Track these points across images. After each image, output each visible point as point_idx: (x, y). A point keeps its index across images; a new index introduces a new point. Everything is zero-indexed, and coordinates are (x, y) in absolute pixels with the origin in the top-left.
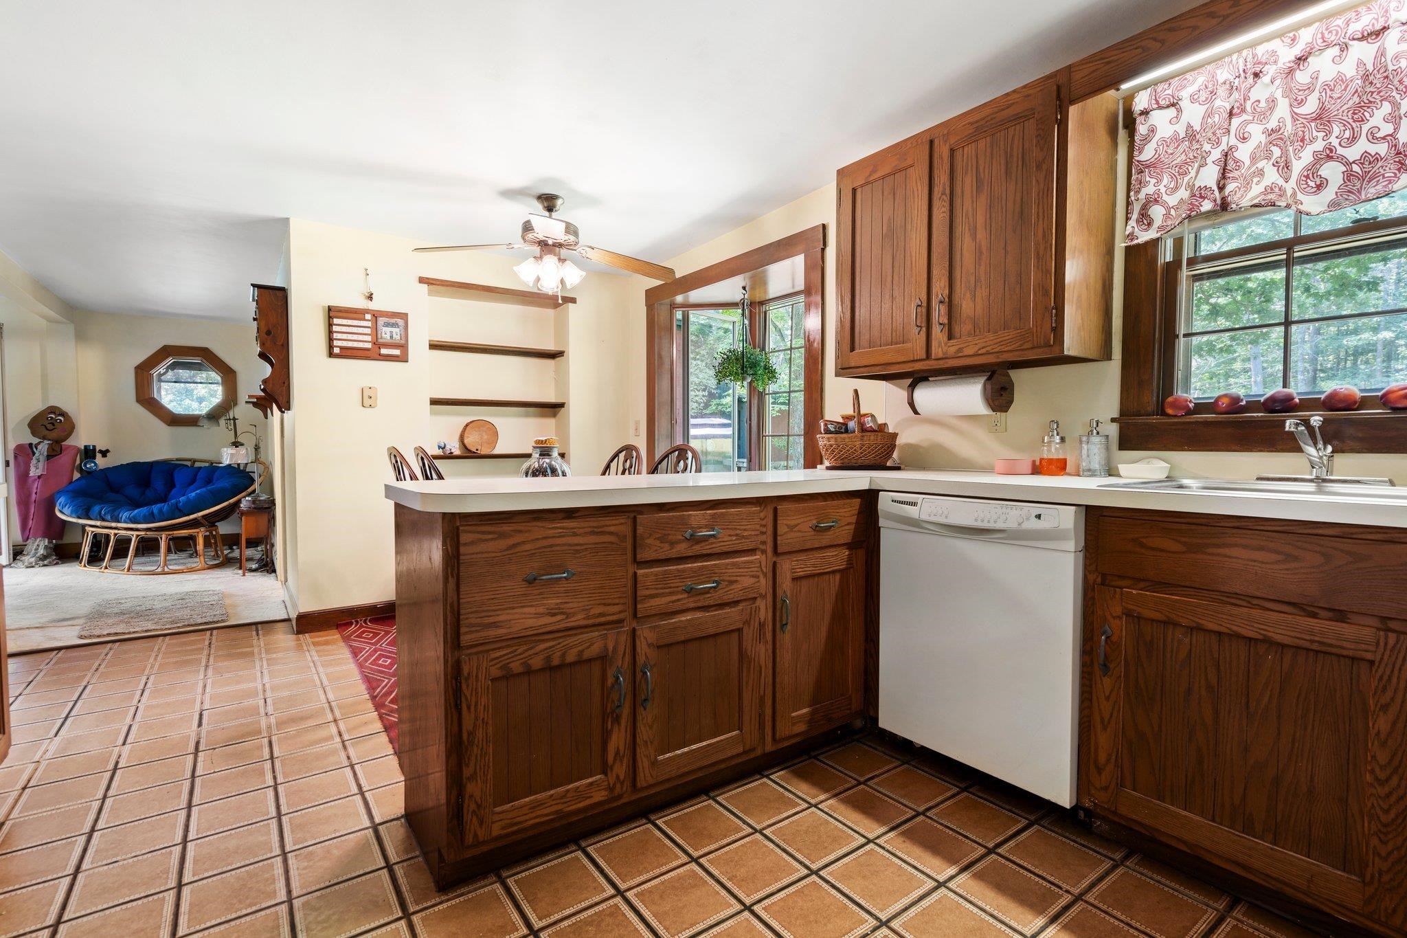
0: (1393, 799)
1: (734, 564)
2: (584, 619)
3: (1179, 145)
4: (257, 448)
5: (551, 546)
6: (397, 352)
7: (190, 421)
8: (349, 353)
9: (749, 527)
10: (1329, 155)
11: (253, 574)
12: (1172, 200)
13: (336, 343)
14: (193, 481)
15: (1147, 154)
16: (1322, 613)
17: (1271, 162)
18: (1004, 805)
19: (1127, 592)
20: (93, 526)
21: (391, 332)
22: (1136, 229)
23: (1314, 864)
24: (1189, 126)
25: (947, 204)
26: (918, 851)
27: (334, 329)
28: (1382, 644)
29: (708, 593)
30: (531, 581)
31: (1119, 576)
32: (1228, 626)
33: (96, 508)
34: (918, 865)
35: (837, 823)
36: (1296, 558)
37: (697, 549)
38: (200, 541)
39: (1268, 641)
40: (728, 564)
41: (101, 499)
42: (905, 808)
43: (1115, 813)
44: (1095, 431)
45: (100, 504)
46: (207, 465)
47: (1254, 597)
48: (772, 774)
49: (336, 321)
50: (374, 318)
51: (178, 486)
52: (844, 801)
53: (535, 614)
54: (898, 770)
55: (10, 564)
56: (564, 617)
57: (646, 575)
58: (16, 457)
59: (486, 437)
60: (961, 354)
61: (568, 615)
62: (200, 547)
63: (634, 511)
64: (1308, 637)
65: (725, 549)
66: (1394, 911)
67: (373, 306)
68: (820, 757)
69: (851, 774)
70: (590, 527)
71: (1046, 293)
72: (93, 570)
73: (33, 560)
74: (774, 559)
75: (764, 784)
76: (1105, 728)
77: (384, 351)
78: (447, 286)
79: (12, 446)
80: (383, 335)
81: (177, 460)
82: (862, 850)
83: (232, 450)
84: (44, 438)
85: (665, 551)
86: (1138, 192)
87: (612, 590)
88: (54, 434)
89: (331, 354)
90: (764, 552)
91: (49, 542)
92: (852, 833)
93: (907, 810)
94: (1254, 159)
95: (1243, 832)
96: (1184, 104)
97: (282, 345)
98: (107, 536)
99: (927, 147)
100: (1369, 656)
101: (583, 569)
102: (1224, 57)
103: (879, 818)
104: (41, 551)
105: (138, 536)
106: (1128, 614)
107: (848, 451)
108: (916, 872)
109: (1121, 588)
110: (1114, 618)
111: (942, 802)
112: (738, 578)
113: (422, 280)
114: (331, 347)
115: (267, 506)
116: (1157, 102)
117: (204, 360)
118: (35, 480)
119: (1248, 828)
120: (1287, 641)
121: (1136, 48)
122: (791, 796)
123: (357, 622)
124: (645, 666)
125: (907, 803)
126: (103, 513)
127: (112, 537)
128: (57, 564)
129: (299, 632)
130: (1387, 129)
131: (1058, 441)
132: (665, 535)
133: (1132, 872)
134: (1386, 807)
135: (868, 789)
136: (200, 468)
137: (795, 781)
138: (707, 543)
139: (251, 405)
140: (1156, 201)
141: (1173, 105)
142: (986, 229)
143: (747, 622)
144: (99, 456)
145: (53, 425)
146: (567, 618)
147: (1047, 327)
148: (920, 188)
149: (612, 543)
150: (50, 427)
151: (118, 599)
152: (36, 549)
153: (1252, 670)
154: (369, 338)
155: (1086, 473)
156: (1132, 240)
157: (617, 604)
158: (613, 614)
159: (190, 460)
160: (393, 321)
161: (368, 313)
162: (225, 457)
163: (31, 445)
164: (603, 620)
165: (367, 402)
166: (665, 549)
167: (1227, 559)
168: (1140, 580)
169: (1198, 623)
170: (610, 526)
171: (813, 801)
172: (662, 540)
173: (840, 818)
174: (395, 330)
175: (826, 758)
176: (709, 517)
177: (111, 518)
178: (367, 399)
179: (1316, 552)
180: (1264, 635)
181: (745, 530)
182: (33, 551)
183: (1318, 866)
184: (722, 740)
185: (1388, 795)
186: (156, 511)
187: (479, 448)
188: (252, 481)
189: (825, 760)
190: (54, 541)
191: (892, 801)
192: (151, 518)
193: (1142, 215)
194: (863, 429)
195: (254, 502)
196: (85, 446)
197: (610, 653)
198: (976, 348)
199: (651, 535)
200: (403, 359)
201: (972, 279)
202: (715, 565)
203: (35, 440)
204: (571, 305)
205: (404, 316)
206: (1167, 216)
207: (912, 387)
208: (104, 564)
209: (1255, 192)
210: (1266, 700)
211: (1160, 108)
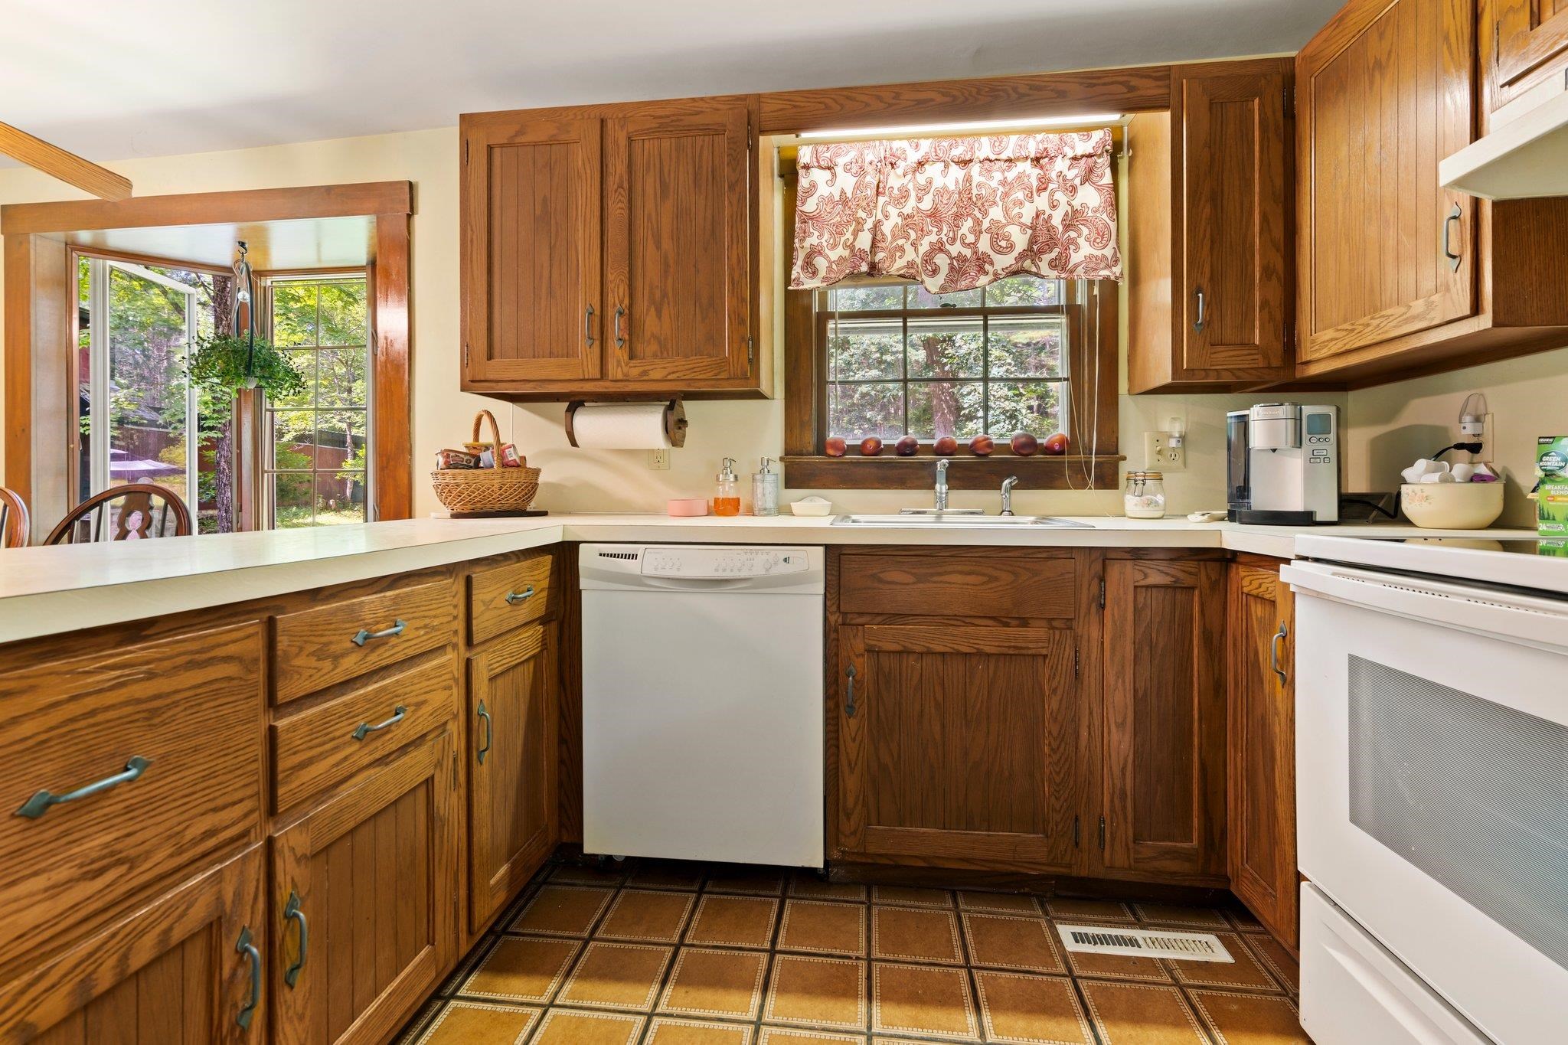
0: (1062, 762)
1: (422, 674)
2: (171, 856)
3: (834, 207)
5: (93, 713)
9: (441, 610)
10: (939, 248)
12: (834, 255)
15: (810, 206)
16: (1014, 622)
17: (909, 242)
18: (746, 892)
19: (868, 628)
22: (802, 276)
23: (1016, 836)
24: (843, 192)
25: (625, 200)
26: (707, 995)
28: (1051, 640)
29: (388, 732)
30: (33, 815)
31: (858, 613)
32: (952, 646)
34: (720, 1015)
35: (596, 1014)
36: (996, 579)
37: (376, 659)
39: (980, 654)
40: (414, 677)
42: (659, 948)
43: (865, 854)
44: (766, 470)
47: (966, 617)
48: (457, 989)
52: (585, 976)
53: (46, 890)
54: (619, 900)
56: (123, 868)
57: (294, 727)
60: (645, 378)
61: (132, 863)
63: (267, 609)
64: (1006, 644)
65: (412, 652)
66: (1066, 851)
68: (512, 928)
69: (567, 934)
70: (185, 653)
71: (742, 322)
74: (468, 655)
75: (455, 1012)
76: (852, 770)
82: (649, 1033)
85: (329, 674)
86: (803, 240)
87: (230, 776)
90: (455, 646)
92: (623, 1017)
93: (663, 948)
94: (894, 237)
95: (966, 830)
96: (839, 170)
99: (598, 126)
100: (1044, 652)
101: (169, 748)
102: (870, 140)
103: (641, 977)
106: (870, 650)
107: (484, 491)
108: (725, 1026)
109: (863, 625)
110: (858, 656)
111: (690, 919)
112: (427, 696)
116: (818, 162)
119: (970, 825)
120: (993, 650)
121: (820, 103)
122: (509, 1008)
124: (292, 905)
125: (656, 940)
130: (971, 239)
131: (732, 479)
132: (326, 644)
133: (885, 907)
134: (1058, 770)
135: (602, 944)
137: (500, 982)
138: (387, 647)
140: (820, 253)
141: (829, 168)
142: (673, 239)
143: (439, 764)
146: (131, 869)
147: (744, 358)
148: (588, 171)
149: (230, 679)
153: (968, 680)
155: (762, 513)
156: (798, 285)
157: (241, 801)
158: (233, 824)
164: (211, 843)
166: (324, 671)
167: (947, 585)
168: (878, 614)
169: (928, 647)
170: (226, 644)
171: (544, 1000)
172: (320, 655)
173: (594, 1004)
175: (519, 926)
176: (390, 603)
179: (1008, 571)
180: (978, 649)
181: (435, 617)
183: (1019, 836)
184: (409, 975)
185: (1059, 761)
189: (521, 930)
191: (639, 947)
193: (807, 263)
194: (505, 465)
197: (228, 909)
198: (665, 372)
199: (301, 649)
201: (658, 294)
202: (397, 681)
206: (829, 269)
207: (572, 410)
209: (899, 265)
210: (979, 705)
211: (821, 167)
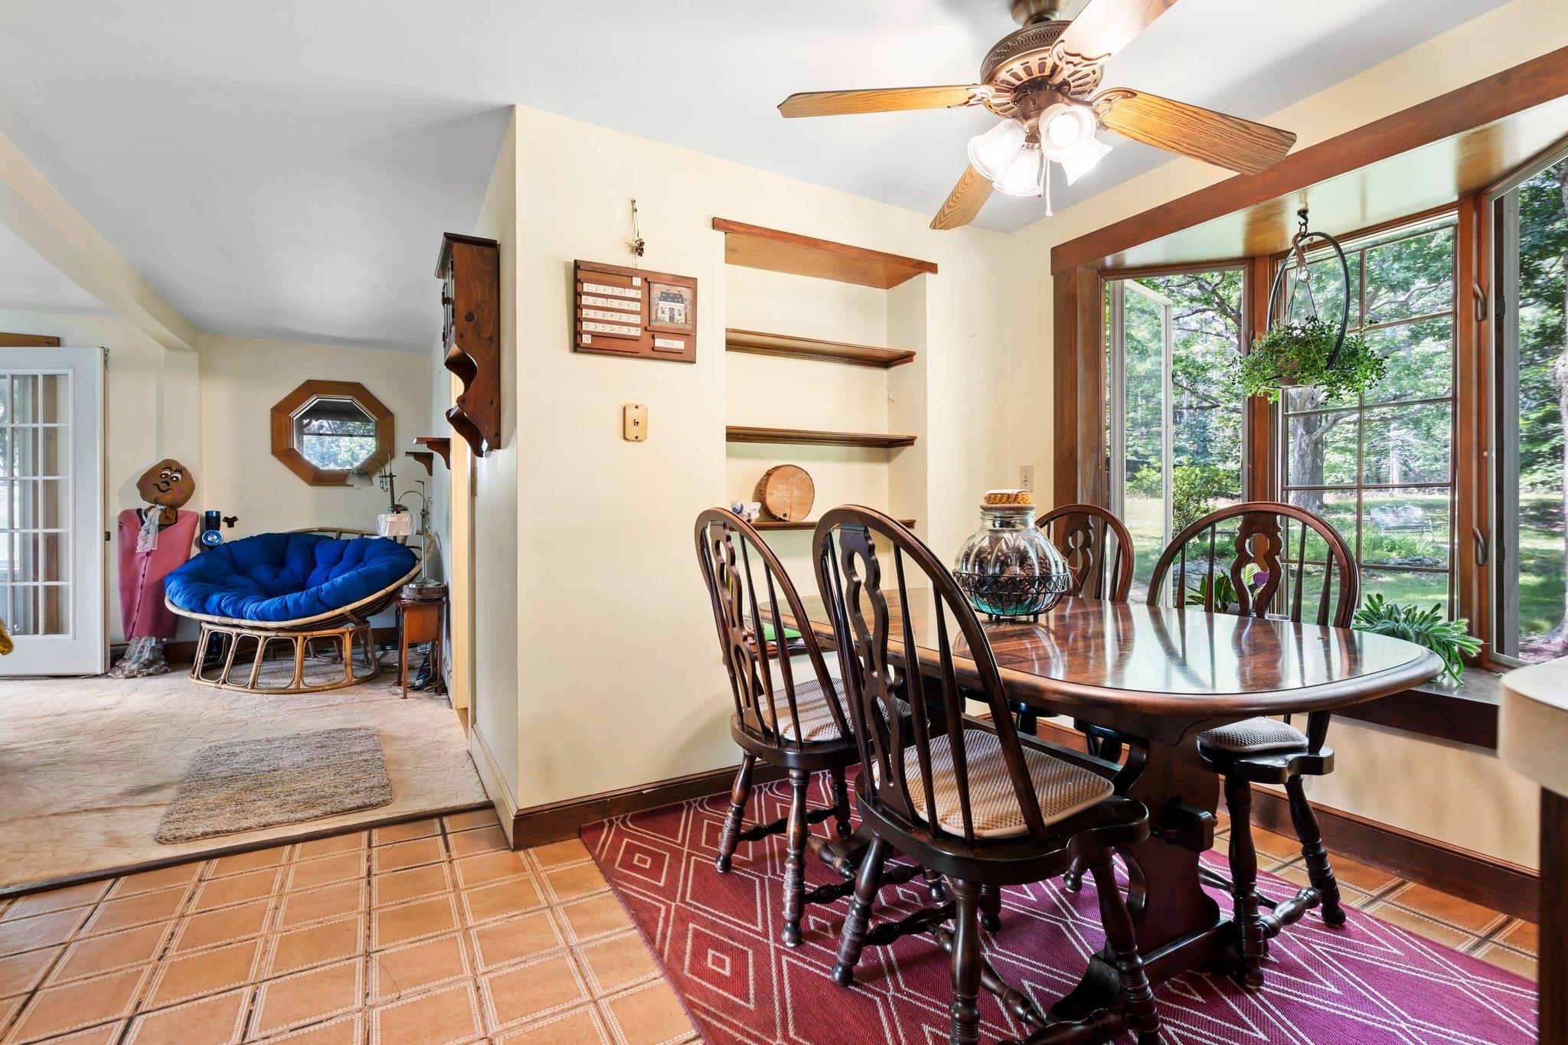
4: (425, 514)
6: (679, 345)
7: (337, 479)
8: (607, 346)
11: (416, 694)
13: (586, 326)
14: (340, 558)
20: (210, 623)
21: (672, 310)
27: (584, 302)
33: (215, 598)
38: (347, 643)
41: (223, 585)
45: (221, 591)
46: (356, 537)
49: (587, 287)
50: (646, 284)
51: (320, 565)
55: (107, 673)
58: (121, 527)
59: (796, 493)
62: (347, 652)
67: (643, 263)
72: (208, 685)
73: (135, 667)
77: (660, 343)
78: (755, 235)
79: (115, 512)
80: (660, 315)
81: (320, 530)
83: (392, 518)
84: (156, 502)
88: (169, 497)
89: (577, 347)
91: (156, 643)
97: (491, 339)
98: (229, 637)
104: (146, 655)
105: (266, 638)
113: (717, 224)
114: (577, 334)
115: (436, 596)
117: (355, 399)
118: (144, 557)
123: (611, 823)
126: (223, 604)
127: (234, 639)
128: (165, 672)
129: (518, 846)
136: (349, 541)
139: (412, 458)
144: (223, 525)
145: (168, 484)
150: (163, 486)
151: (231, 745)
152: (141, 652)
154: (636, 319)
159: (336, 531)
160: (674, 290)
161: (637, 276)
162: (383, 527)
163: (139, 511)
165: (632, 431)
174: (678, 307)
177: (233, 611)
178: (631, 428)
182: (136, 655)
186: (290, 604)
187: (787, 511)
188: (414, 560)
190: (165, 640)
192: (283, 614)
195: (420, 591)
196: (207, 513)
200: (686, 358)
203: (145, 505)
204: (929, 276)
205: (691, 283)
208: (222, 677)
